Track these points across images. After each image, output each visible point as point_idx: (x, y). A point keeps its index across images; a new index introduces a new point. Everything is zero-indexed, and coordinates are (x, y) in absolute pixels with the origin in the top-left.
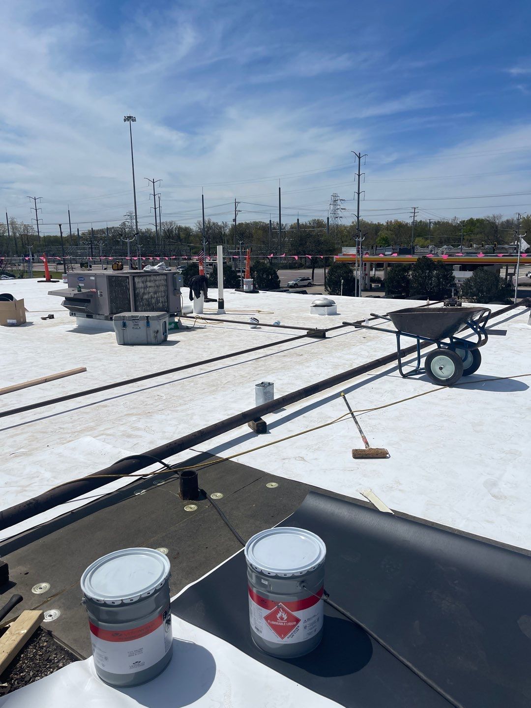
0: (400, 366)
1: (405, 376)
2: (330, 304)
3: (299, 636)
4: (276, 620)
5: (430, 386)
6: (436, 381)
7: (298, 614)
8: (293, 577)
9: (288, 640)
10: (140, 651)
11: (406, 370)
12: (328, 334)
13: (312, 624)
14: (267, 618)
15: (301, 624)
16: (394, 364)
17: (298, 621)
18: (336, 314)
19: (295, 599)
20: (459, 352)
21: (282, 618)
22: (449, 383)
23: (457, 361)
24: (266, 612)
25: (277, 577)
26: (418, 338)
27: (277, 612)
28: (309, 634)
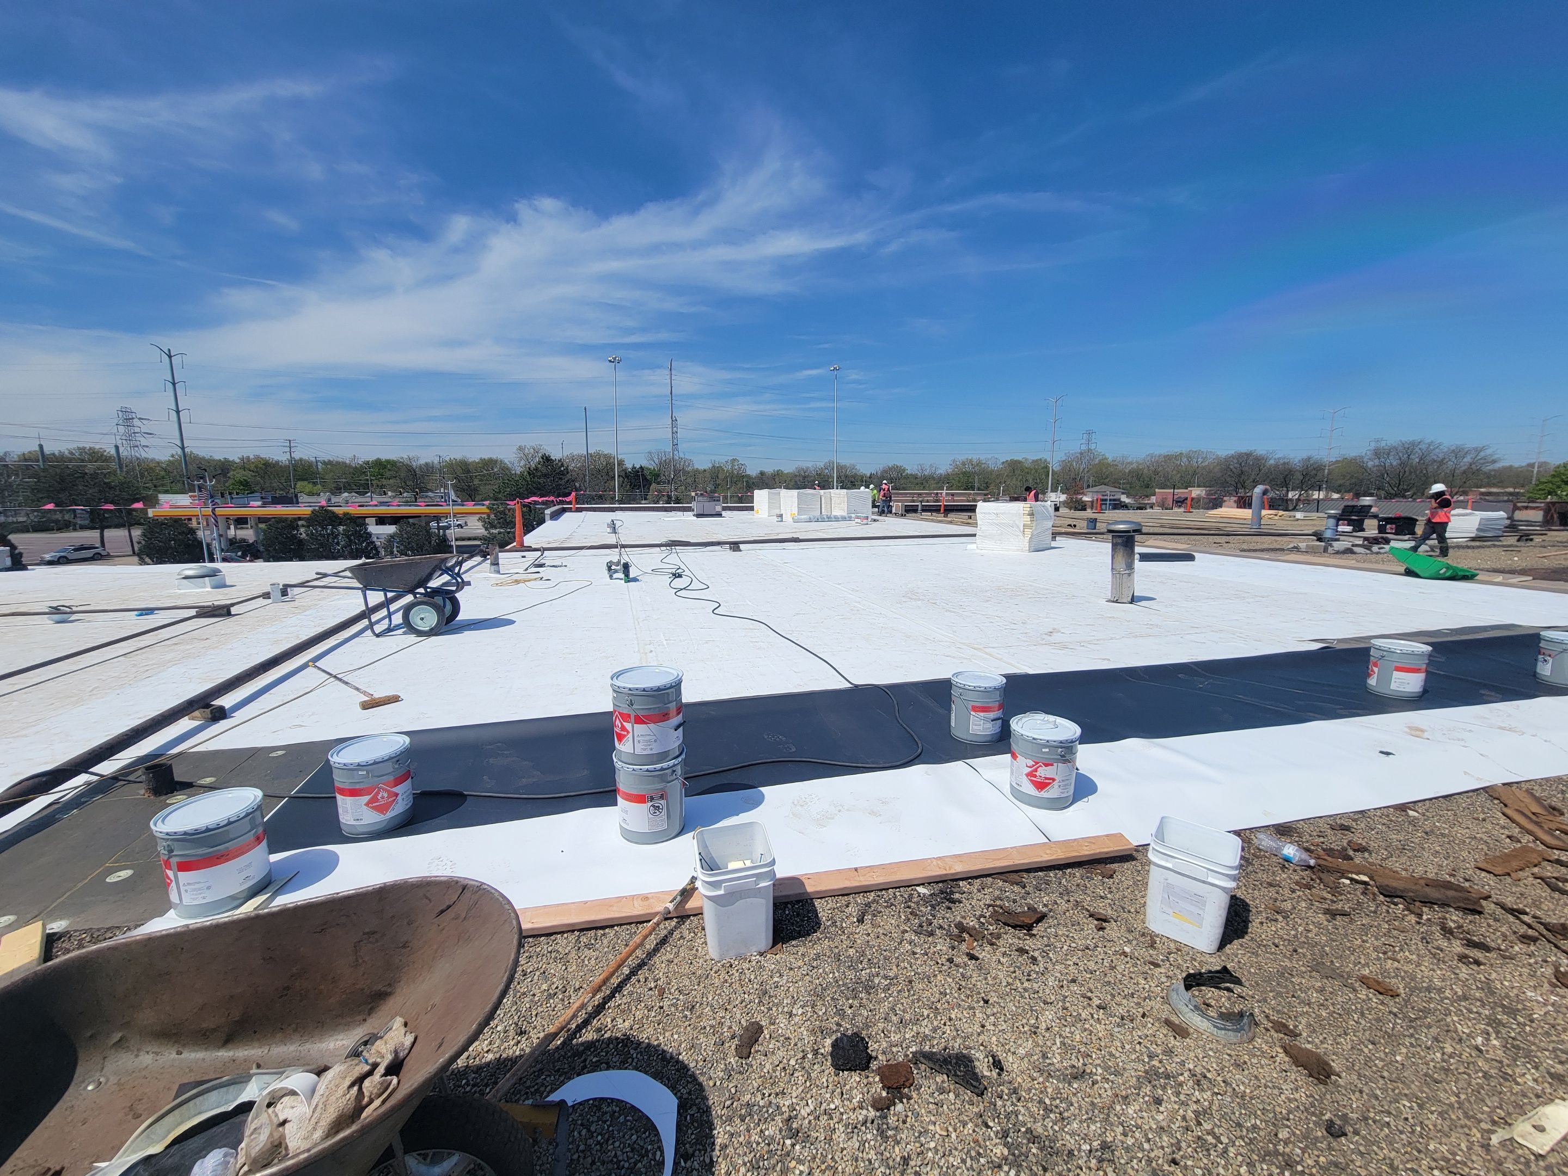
0: (371, 626)
1: (378, 636)
2: (214, 573)
3: (400, 806)
4: (377, 800)
5: (412, 638)
6: (420, 633)
7: (395, 790)
8: (390, 759)
9: (390, 814)
10: (250, 865)
11: (378, 628)
12: (234, 610)
13: (407, 797)
14: (367, 804)
15: (399, 798)
16: (365, 622)
17: (397, 795)
18: (225, 586)
19: (391, 778)
20: (438, 600)
21: (383, 798)
22: (433, 632)
23: (439, 609)
24: (366, 798)
25: (375, 763)
26: (385, 591)
27: (378, 793)
28: (406, 805)
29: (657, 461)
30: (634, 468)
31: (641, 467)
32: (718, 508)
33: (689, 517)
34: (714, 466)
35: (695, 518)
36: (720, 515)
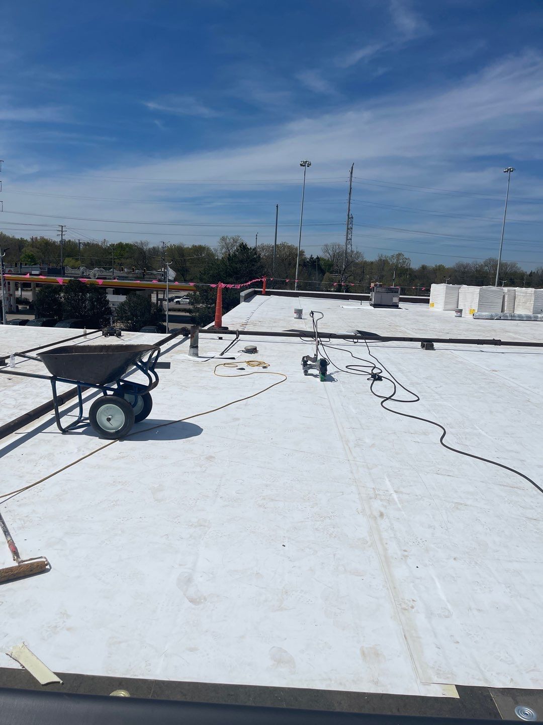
29: (331, 253)
30: (312, 258)
31: (318, 258)
32: (395, 300)
33: (366, 306)
34: (380, 260)
35: (373, 308)
36: (396, 306)
